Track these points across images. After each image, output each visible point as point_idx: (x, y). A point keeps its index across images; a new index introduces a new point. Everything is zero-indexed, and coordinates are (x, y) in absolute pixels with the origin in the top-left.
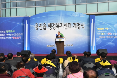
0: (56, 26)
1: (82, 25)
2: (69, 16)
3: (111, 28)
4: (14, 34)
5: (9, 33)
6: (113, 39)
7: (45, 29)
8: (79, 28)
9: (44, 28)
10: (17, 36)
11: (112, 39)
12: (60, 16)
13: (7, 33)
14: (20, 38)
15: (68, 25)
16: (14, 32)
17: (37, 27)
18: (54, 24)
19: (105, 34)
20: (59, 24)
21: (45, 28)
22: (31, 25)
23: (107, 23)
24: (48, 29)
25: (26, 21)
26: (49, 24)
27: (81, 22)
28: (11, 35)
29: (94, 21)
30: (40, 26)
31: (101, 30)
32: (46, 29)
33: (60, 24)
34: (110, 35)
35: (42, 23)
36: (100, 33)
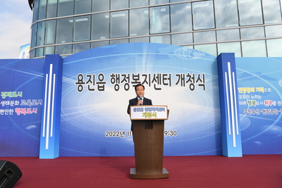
0: (131, 80)
1: (199, 78)
2: (165, 57)
3: (272, 89)
4: (20, 102)
5: (7, 99)
6: (278, 116)
7: (101, 89)
8: (192, 88)
9: (100, 85)
10: (27, 107)
11: (275, 117)
12: (141, 56)
13: (4, 98)
14: (36, 112)
15: (164, 79)
16: (21, 96)
17: (80, 83)
18: (125, 75)
19: (257, 103)
20: (138, 76)
21: (102, 85)
22: (65, 79)
23: (261, 76)
24: (109, 87)
25: (51, 65)
26: (113, 75)
27: (195, 72)
28: (12, 103)
29: (233, 69)
30: (90, 80)
31: (247, 94)
32: (103, 90)
33: (141, 76)
34: (269, 107)
35: (95, 74)
36: (246, 100)
